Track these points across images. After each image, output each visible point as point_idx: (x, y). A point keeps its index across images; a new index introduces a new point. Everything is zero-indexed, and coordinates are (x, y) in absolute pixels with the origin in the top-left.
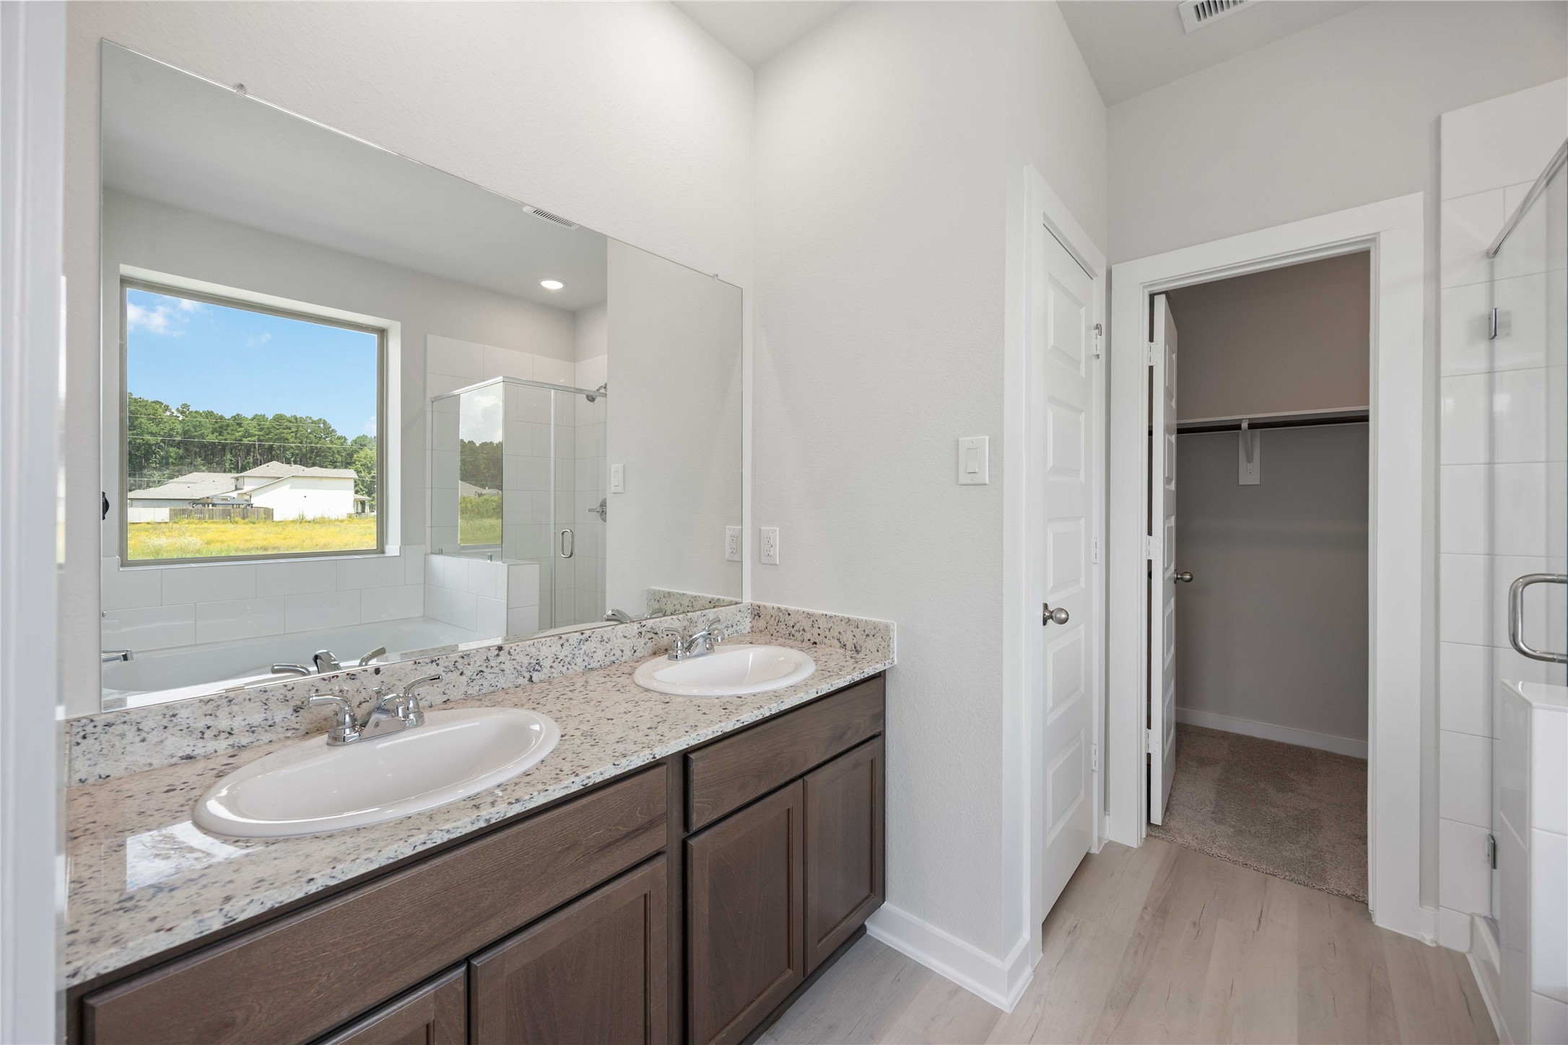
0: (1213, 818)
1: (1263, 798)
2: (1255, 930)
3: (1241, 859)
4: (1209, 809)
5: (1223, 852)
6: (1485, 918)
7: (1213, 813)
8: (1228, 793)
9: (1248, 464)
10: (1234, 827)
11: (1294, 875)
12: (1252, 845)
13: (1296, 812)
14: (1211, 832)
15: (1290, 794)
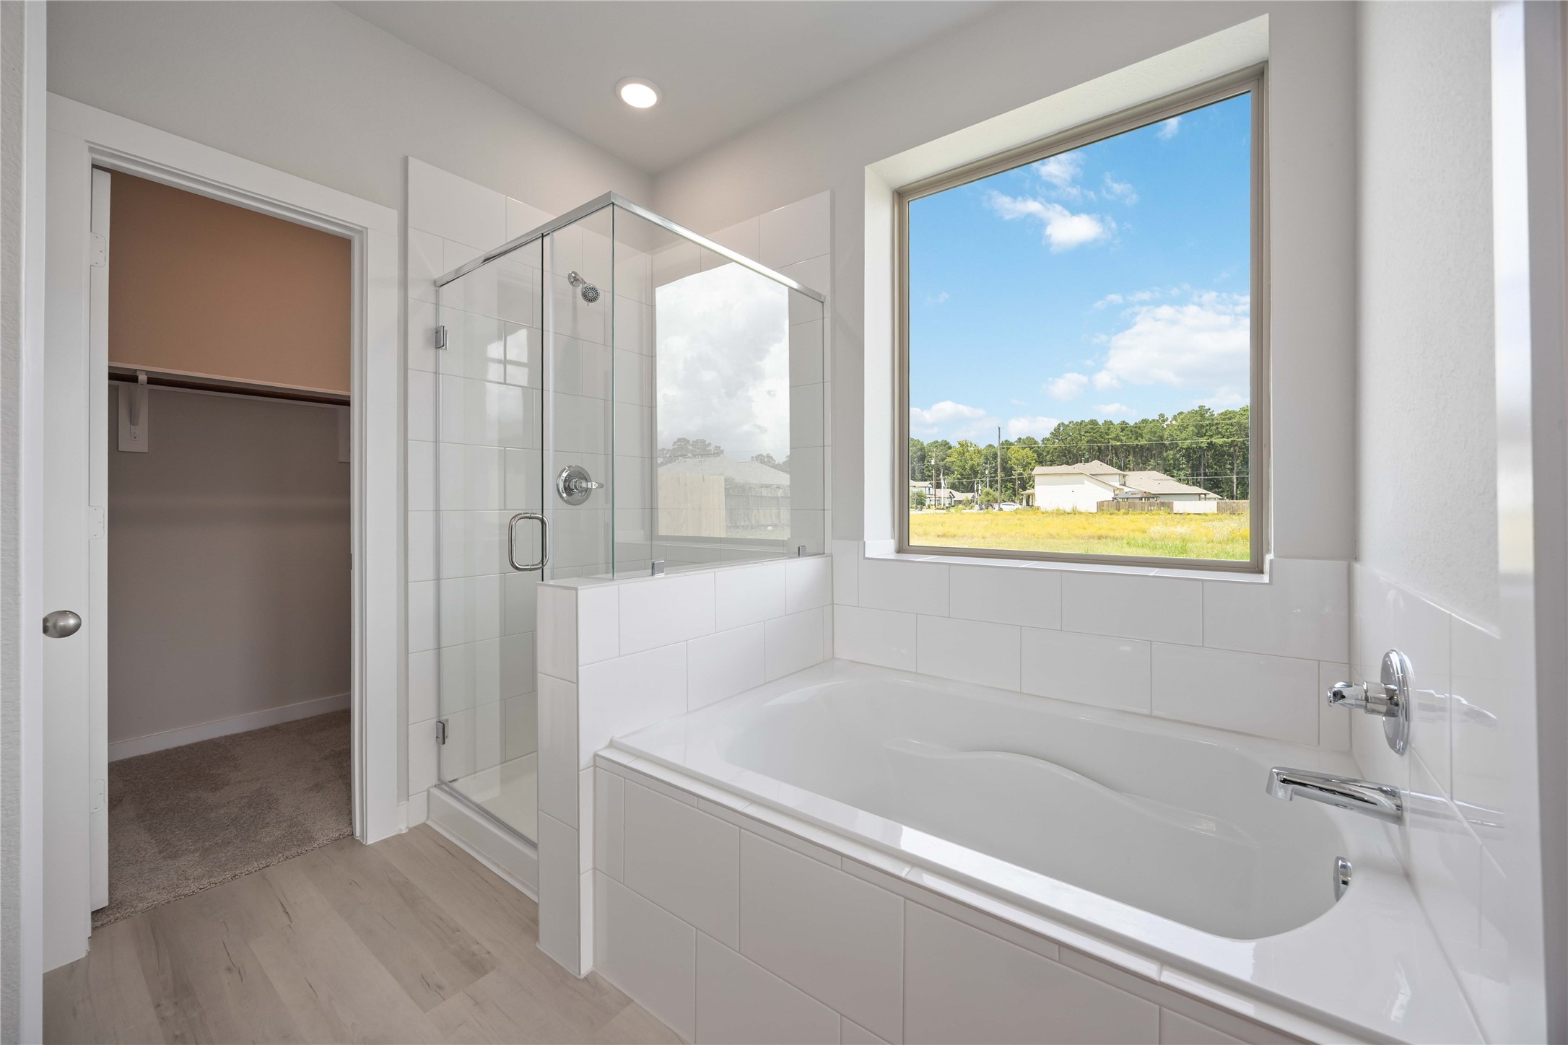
0: (164, 858)
1: (204, 807)
2: (289, 923)
3: (228, 875)
4: (153, 851)
5: (205, 881)
6: (435, 786)
7: (160, 852)
8: (161, 824)
9: (132, 426)
10: (197, 850)
11: (287, 853)
12: (229, 854)
13: (246, 800)
14: (176, 872)
15: (227, 787)
